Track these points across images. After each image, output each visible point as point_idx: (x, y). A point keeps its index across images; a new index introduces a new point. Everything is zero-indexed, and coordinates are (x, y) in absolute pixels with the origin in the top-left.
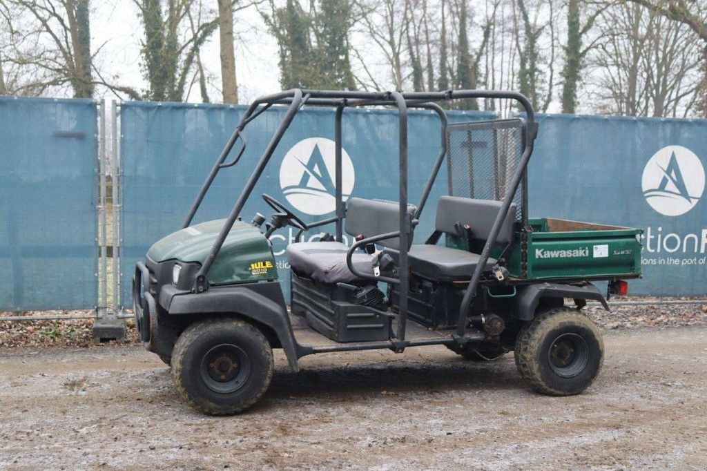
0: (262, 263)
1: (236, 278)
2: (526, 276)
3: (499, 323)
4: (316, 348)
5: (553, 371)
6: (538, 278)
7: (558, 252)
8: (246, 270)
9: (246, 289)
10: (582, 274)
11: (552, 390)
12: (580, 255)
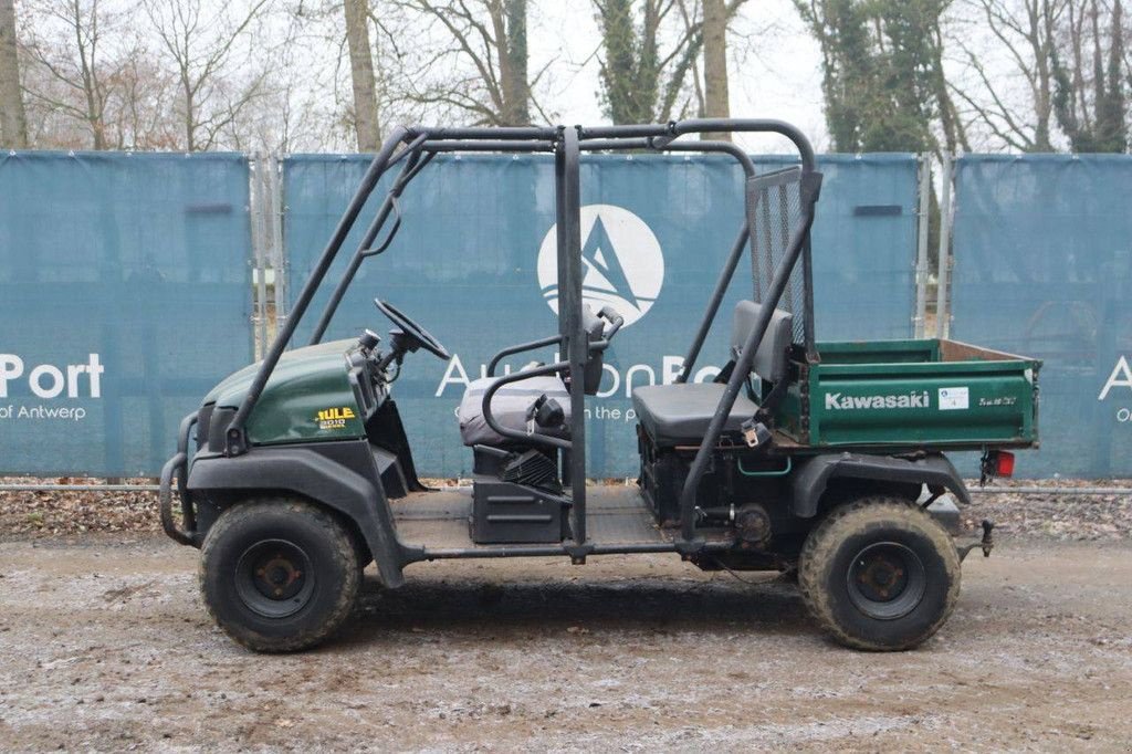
0: (336, 410)
1: (294, 435)
2: (808, 441)
3: (760, 520)
4: (431, 551)
5: (856, 607)
6: (831, 444)
7: (870, 399)
8: (310, 421)
9: (309, 452)
10: (919, 439)
11: (856, 641)
12: (913, 405)
